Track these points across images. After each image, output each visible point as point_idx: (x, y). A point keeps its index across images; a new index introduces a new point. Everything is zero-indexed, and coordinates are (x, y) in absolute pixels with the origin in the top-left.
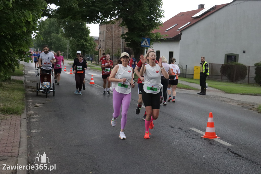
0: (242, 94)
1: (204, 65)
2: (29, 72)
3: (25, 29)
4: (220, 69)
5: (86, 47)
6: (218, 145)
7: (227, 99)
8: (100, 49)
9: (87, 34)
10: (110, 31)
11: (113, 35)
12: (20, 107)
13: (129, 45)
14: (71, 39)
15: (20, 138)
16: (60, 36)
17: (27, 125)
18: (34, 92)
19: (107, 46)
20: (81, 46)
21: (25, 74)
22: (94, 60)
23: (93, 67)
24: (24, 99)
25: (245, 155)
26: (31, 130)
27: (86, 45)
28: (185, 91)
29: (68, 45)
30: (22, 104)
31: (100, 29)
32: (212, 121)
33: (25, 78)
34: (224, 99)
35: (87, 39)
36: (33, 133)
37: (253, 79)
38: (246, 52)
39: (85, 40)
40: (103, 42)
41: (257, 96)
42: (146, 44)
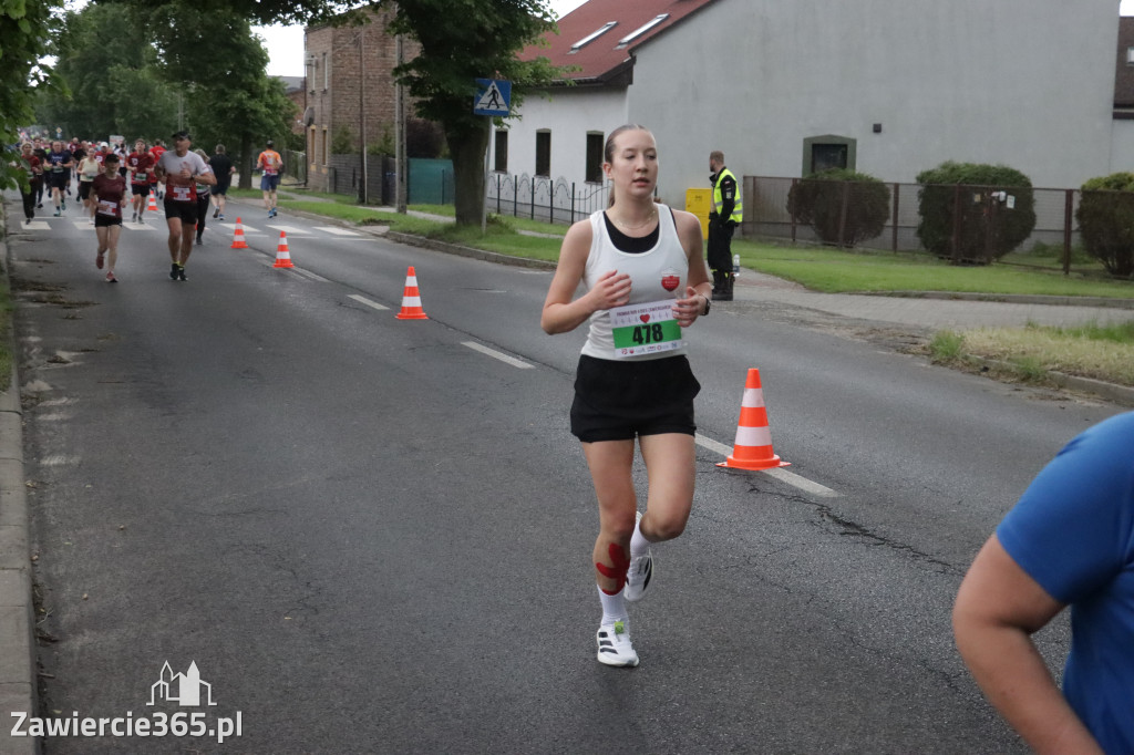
0: (870, 295)
1: (718, 184)
4: (786, 198)
7: (816, 314)
8: (313, 127)
9: (257, 68)
10: (350, 55)
11: (361, 68)
13: (426, 109)
14: (193, 87)
16: (146, 76)
19: (338, 116)
20: (233, 116)
22: (289, 173)
23: (287, 198)
27: (255, 112)
29: (181, 114)
31: (307, 44)
34: (802, 314)
35: (257, 85)
37: (913, 232)
38: (883, 127)
39: (250, 91)
40: (322, 97)
41: (927, 301)
42: (496, 102)
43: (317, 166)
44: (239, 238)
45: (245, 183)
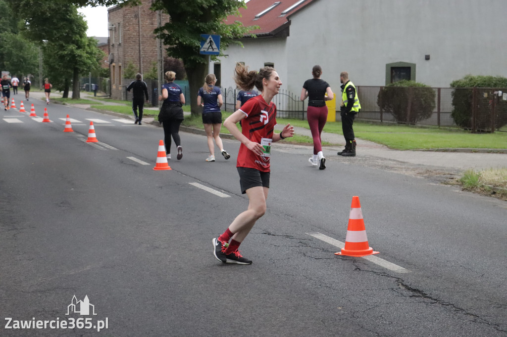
0: (426, 151)
1: (345, 90)
4: (377, 98)
5: (81, 61)
6: (375, 271)
7: (395, 162)
8: (114, 64)
9: (81, 32)
10: (133, 24)
11: (139, 31)
13: (173, 52)
16: (20, 38)
19: (127, 58)
20: (68, 58)
22: (101, 90)
23: (99, 104)
25: (437, 292)
27: (80, 56)
28: (301, 148)
29: (40, 58)
31: (109, 18)
32: (359, 215)
34: (386, 163)
35: (81, 41)
37: (449, 115)
38: (431, 57)
39: (77, 45)
40: (118, 48)
41: (458, 154)
42: (212, 48)
43: (116, 85)
44: (69, 126)
45: (76, 96)
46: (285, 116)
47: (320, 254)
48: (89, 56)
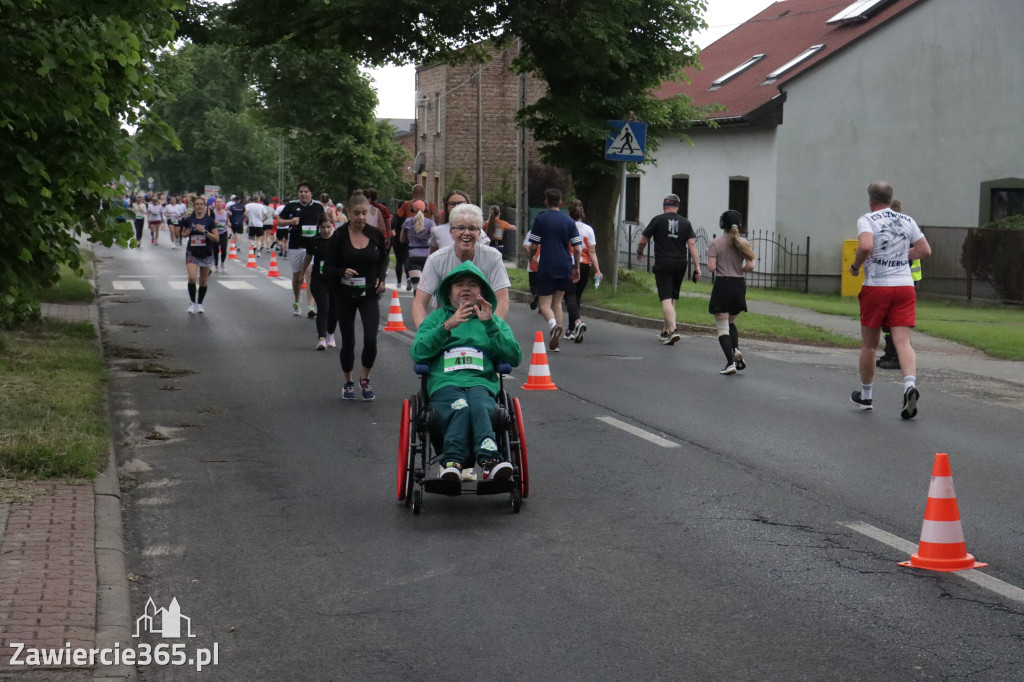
2: (118, 286)
3: (103, 101)
4: (960, 251)
5: (364, 168)
6: (981, 599)
8: (424, 174)
9: (365, 111)
10: (465, 95)
11: (478, 112)
12: (92, 442)
13: (553, 155)
14: (295, 132)
15: (98, 584)
16: (245, 120)
17: (124, 526)
18: (145, 373)
19: (451, 162)
20: (338, 163)
21: (101, 292)
24: (102, 407)
26: (141, 547)
27: (362, 158)
28: (808, 352)
29: (281, 161)
30: (98, 429)
31: (418, 84)
32: (948, 491)
33: (101, 311)
34: (985, 385)
35: (365, 129)
36: (151, 558)
39: (356, 136)
40: (434, 141)
42: (630, 146)
46: (768, 284)
47: (869, 563)
48: (379, 158)
